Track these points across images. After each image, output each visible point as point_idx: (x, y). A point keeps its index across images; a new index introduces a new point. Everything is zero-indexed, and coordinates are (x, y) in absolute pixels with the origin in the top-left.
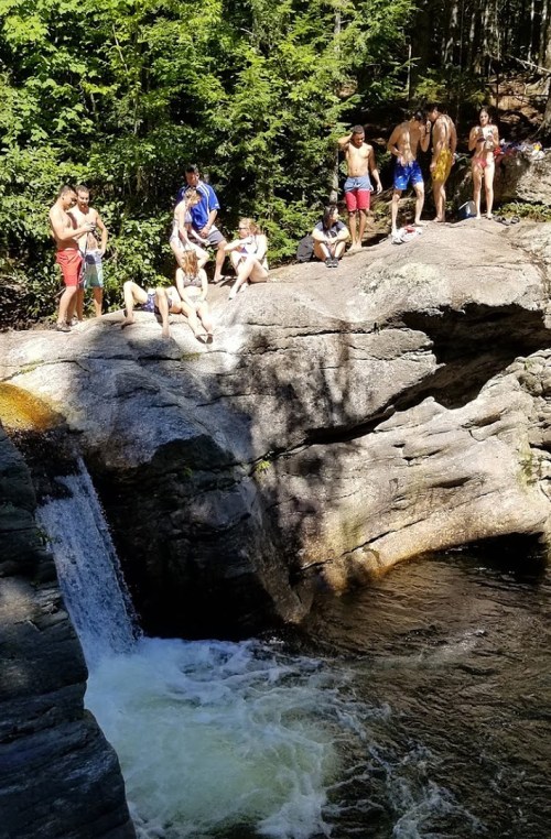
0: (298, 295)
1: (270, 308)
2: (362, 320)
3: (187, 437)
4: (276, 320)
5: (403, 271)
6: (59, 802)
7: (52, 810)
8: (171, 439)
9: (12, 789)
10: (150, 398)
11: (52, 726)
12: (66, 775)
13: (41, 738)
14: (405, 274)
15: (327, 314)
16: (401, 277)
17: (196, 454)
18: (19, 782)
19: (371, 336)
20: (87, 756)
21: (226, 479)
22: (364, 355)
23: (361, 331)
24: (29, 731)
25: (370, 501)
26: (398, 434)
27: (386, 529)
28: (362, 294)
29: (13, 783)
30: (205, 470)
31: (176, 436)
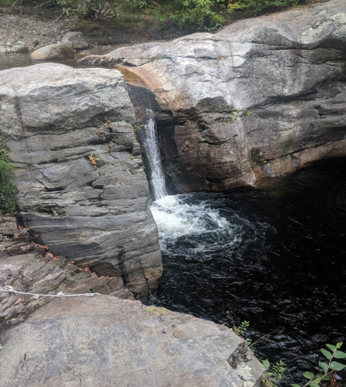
0: (278, 29)
1: (263, 34)
2: (308, 43)
3: (213, 97)
4: (265, 41)
5: (333, 17)
6: (134, 239)
7: (131, 241)
8: (205, 97)
9: (117, 231)
10: (199, 77)
11: (133, 212)
12: (137, 230)
13: (129, 215)
14: (334, 19)
15: (291, 39)
16: (333, 20)
17: (216, 105)
18: (120, 229)
19: (311, 52)
20: (146, 224)
21: (229, 118)
22: (306, 60)
23: (307, 49)
24: (125, 212)
25: (297, 134)
26: (317, 102)
27: (303, 147)
28: (311, 29)
29: (117, 229)
30: (220, 112)
31: (208, 96)
